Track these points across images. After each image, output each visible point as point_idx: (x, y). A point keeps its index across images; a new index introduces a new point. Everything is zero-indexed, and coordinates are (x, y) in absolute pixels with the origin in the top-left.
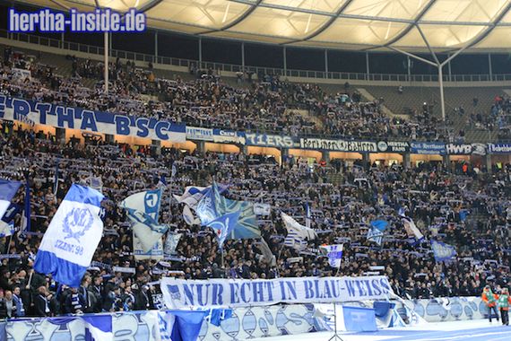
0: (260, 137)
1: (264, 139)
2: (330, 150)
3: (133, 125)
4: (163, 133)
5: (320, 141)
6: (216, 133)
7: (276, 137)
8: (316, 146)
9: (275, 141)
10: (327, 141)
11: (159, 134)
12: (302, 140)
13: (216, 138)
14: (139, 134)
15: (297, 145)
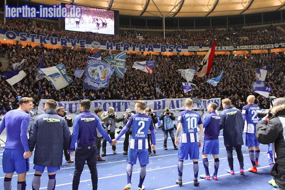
0: (219, 48)
1: (221, 48)
2: (251, 50)
3: (167, 48)
4: (179, 50)
5: (246, 46)
6: (201, 48)
7: (226, 47)
8: (244, 49)
9: (225, 48)
10: (250, 46)
11: (177, 50)
12: (238, 47)
13: (200, 50)
14: (170, 51)
15: (235, 49)
